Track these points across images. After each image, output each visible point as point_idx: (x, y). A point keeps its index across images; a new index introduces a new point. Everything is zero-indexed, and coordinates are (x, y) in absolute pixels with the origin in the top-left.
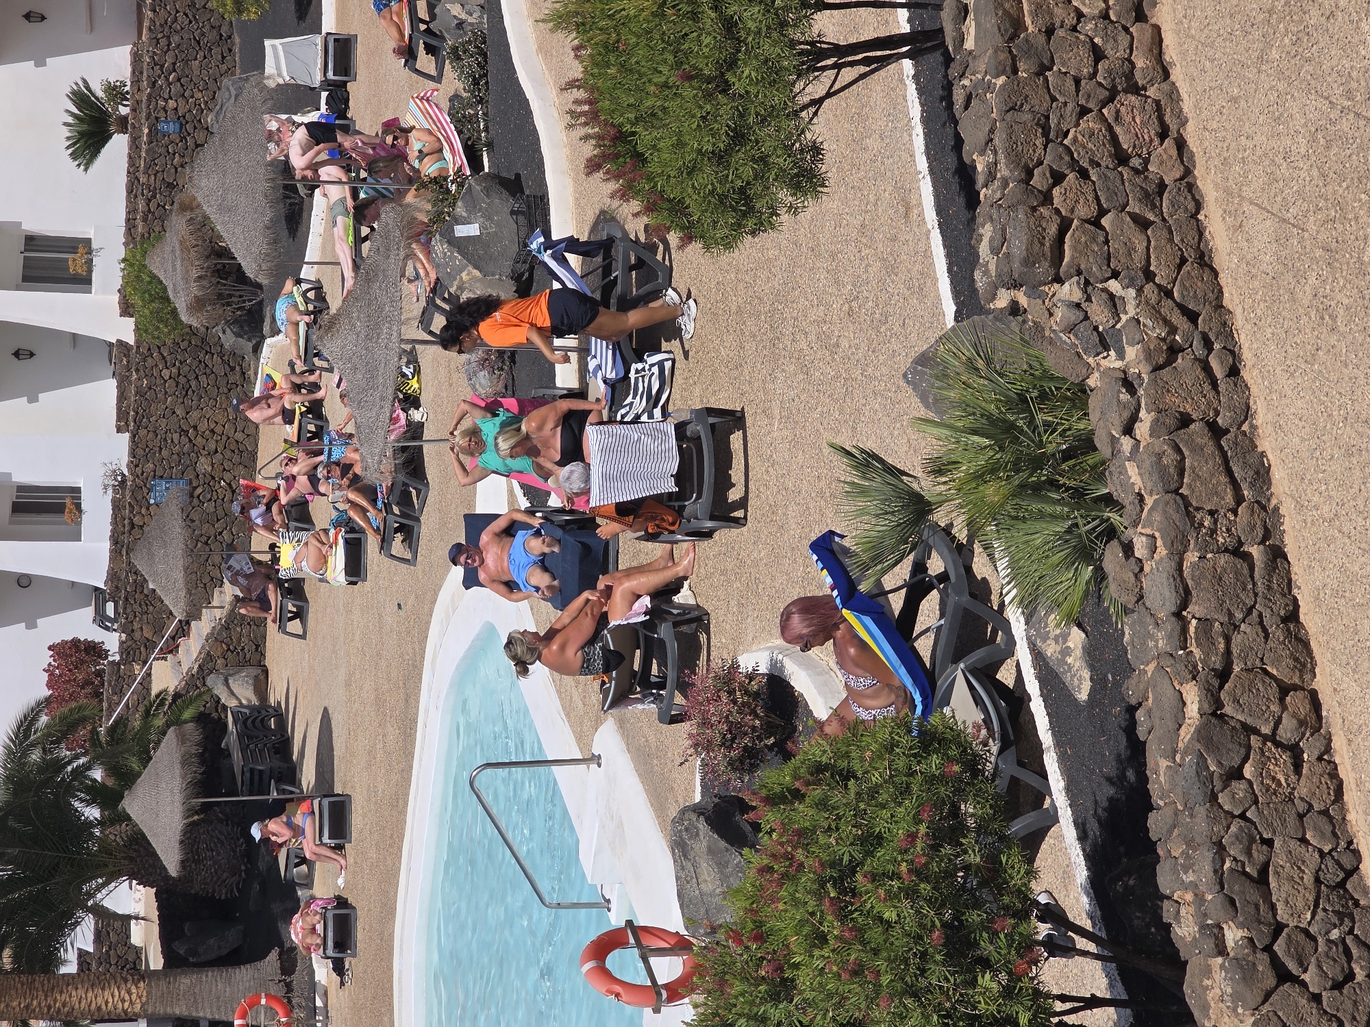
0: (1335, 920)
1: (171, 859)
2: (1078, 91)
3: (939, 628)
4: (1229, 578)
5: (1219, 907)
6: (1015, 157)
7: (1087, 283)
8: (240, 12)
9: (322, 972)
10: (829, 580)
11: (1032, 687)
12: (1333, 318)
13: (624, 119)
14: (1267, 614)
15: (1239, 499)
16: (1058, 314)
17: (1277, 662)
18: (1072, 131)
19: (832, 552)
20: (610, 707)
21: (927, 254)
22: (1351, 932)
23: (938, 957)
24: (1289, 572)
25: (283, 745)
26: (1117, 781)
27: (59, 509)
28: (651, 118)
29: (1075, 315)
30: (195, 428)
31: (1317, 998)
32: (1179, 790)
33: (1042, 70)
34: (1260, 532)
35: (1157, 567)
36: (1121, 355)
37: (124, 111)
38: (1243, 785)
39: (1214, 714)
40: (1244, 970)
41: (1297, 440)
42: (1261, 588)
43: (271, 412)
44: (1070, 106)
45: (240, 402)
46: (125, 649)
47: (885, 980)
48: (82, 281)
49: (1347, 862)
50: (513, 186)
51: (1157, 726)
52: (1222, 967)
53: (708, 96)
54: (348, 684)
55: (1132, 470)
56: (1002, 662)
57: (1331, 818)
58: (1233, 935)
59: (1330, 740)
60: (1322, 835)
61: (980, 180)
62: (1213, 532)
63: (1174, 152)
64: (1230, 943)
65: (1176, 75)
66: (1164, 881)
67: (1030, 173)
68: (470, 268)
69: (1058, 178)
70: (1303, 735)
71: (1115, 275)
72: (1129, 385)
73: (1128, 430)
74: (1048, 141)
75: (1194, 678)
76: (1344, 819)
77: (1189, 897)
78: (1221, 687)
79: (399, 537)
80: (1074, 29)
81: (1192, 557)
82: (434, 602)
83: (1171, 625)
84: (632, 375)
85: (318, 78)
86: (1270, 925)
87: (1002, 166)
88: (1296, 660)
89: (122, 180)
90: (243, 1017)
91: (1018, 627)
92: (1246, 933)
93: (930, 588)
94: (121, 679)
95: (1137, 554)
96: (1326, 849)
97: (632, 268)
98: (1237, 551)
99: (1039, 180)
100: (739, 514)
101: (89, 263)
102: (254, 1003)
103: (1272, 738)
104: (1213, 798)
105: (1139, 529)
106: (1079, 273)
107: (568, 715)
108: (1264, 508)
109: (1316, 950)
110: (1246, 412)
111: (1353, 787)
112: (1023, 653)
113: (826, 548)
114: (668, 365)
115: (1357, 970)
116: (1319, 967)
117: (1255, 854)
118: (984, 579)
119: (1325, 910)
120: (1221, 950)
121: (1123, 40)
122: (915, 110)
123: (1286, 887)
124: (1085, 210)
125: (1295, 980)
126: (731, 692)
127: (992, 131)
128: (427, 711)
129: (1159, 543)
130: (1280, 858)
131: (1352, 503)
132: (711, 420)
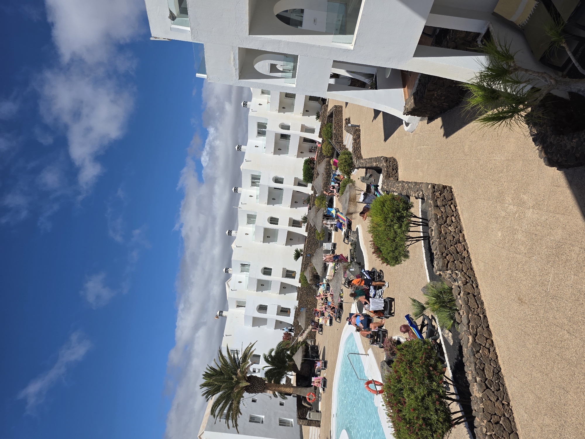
0: (497, 379)
1: (299, 368)
2: (451, 242)
3: (427, 332)
4: (477, 319)
5: (476, 374)
6: (440, 251)
7: (452, 271)
8: (320, 239)
9: (321, 390)
10: (408, 322)
11: (443, 343)
12: (494, 278)
13: (379, 246)
14: (483, 326)
15: (478, 307)
16: (447, 276)
17: (485, 334)
18: (450, 248)
19: (409, 318)
20: (371, 344)
21: (425, 273)
22: (500, 382)
23: (426, 378)
24: (487, 320)
25: (317, 352)
26: (457, 359)
27: (287, 312)
28: (383, 245)
29: (450, 276)
30: (308, 300)
31: (494, 392)
32: (468, 354)
33: (445, 239)
34: (482, 313)
35: (464, 316)
36: (458, 283)
37: (302, 253)
38: (480, 354)
39: (474, 341)
40: (480, 385)
41: (488, 298)
42: (482, 321)
43: (320, 298)
44: (449, 245)
45: (315, 296)
46: (295, 334)
47: (417, 380)
48: (294, 277)
49: (499, 370)
50: (359, 264)
51: (464, 343)
52: (476, 385)
53: (392, 242)
54: (328, 342)
55: (460, 301)
56: (437, 339)
57: (496, 361)
58: (478, 379)
59: (495, 348)
60: (494, 364)
61: (435, 254)
62: (474, 312)
63: (467, 253)
64: (477, 380)
65: (467, 241)
66: (466, 369)
67: (443, 254)
68: (352, 275)
69: (447, 255)
70: (490, 347)
71: (457, 270)
72: (459, 287)
73: (459, 294)
74: (446, 249)
75: (471, 335)
76: (498, 362)
77: (470, 372)
78: (476, 337)
79: (338, 319)
80: (450, 233)
81: (470, 315)
82: (343, 329)
83: (467, 326)
84: (377, 292)
85: (331, 249)
86: (485, 378)
87: (438, 252)
88: (489, 334)
89: (301, 263)
90: (308, 396)
91: (440, 333)
92: (480, 379)
93: (425, 326)
94: (294, 339)
95: (461, 314)
96: (495, 367)
97: (377, 276)
98: (478, 315)
99: (444, 255)
100: (393, 314)
101: (295, 275)
102: (310, 394)
103: (485, 346)
104: (474, 355)
105: (461, 310)
106: (451, 269)
107: (364, 348)
108: (483, 309)
109: (493, 384)
110: (479, 293)
111: (500, 356)
112: (441, 338)
113: (407, 317)
114: (383, 291)
115: (501, 388)
116: (494, 387)
117: (482, 366)
118: (434, 325)
119: (495, 377)
120: (476, 382)
121: (458, 235)
122: (424, 251)
123: (487, 372)
124: (452, 260)
125: (490, 389)
126: (391, 342)
127: (437, 247)
128: (341, 347)
129: (465, 312)
130: (486, 367)
131: (498, 308)
132: (389, 299)
